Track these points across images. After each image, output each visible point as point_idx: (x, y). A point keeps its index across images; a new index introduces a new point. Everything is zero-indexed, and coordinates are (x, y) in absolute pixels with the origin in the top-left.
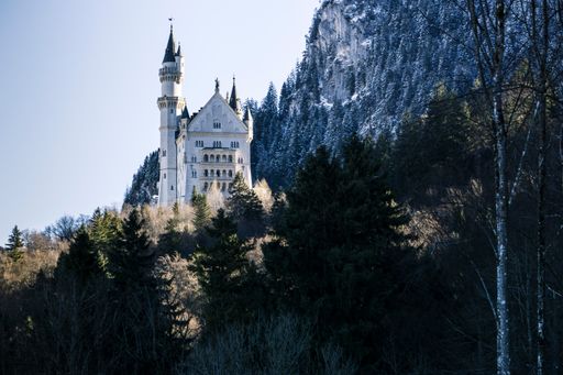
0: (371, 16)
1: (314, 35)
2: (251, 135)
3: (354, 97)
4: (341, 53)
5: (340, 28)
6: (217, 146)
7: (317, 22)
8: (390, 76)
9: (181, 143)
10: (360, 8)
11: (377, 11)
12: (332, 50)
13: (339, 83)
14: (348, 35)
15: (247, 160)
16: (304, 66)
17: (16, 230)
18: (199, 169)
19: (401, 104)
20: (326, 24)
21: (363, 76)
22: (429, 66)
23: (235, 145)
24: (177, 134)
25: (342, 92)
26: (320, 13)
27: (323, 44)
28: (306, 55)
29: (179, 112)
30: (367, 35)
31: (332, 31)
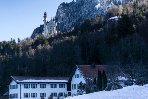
0: (65, 10)
1: (57, 13)
2: (56, 25)
3: (63, 21)
4: (61, 15)
5: (61, 12)
6: (52, 26)
7: (57, 11)
8: (68, 18)
9: (47, 26)
10: (64, 9)
11: (66, 9)
12: (60, 15)
13: (61, 19)
14: (62, 13)
15: (56, 28)
16: (56, 17)
17: (27, 37)
18: (49, 30)
19: (70, 22)
20: (59, 11)
21: (64, 18)
22: (74, 17)
23: (54, 26)
24: (46, 25)
25: (61, 21)
26: (58, 10)
27: (58, 14)
28: (56, 15)
29: (46, 22)
30: (65, 13)
31: (60, 12)
